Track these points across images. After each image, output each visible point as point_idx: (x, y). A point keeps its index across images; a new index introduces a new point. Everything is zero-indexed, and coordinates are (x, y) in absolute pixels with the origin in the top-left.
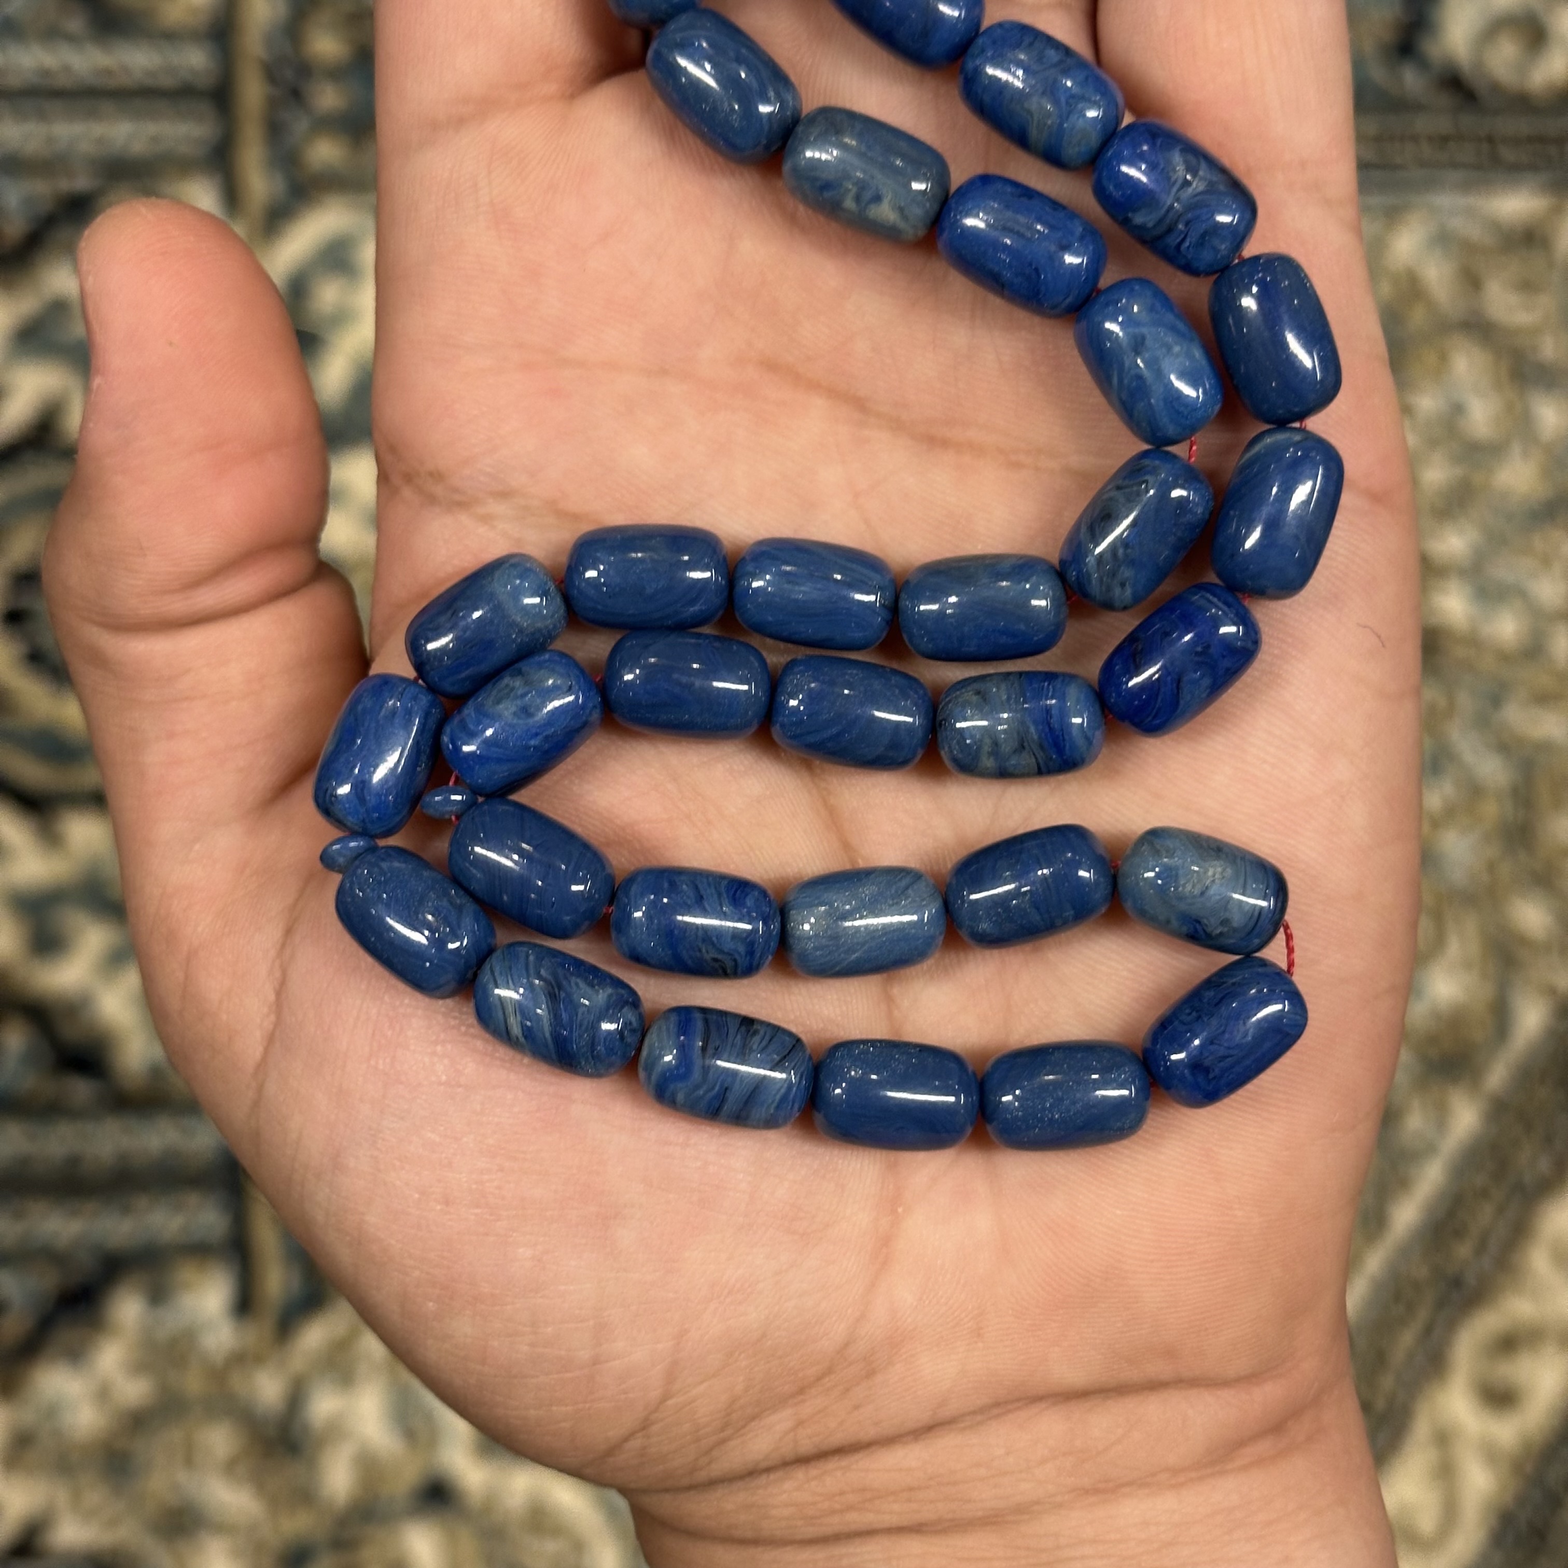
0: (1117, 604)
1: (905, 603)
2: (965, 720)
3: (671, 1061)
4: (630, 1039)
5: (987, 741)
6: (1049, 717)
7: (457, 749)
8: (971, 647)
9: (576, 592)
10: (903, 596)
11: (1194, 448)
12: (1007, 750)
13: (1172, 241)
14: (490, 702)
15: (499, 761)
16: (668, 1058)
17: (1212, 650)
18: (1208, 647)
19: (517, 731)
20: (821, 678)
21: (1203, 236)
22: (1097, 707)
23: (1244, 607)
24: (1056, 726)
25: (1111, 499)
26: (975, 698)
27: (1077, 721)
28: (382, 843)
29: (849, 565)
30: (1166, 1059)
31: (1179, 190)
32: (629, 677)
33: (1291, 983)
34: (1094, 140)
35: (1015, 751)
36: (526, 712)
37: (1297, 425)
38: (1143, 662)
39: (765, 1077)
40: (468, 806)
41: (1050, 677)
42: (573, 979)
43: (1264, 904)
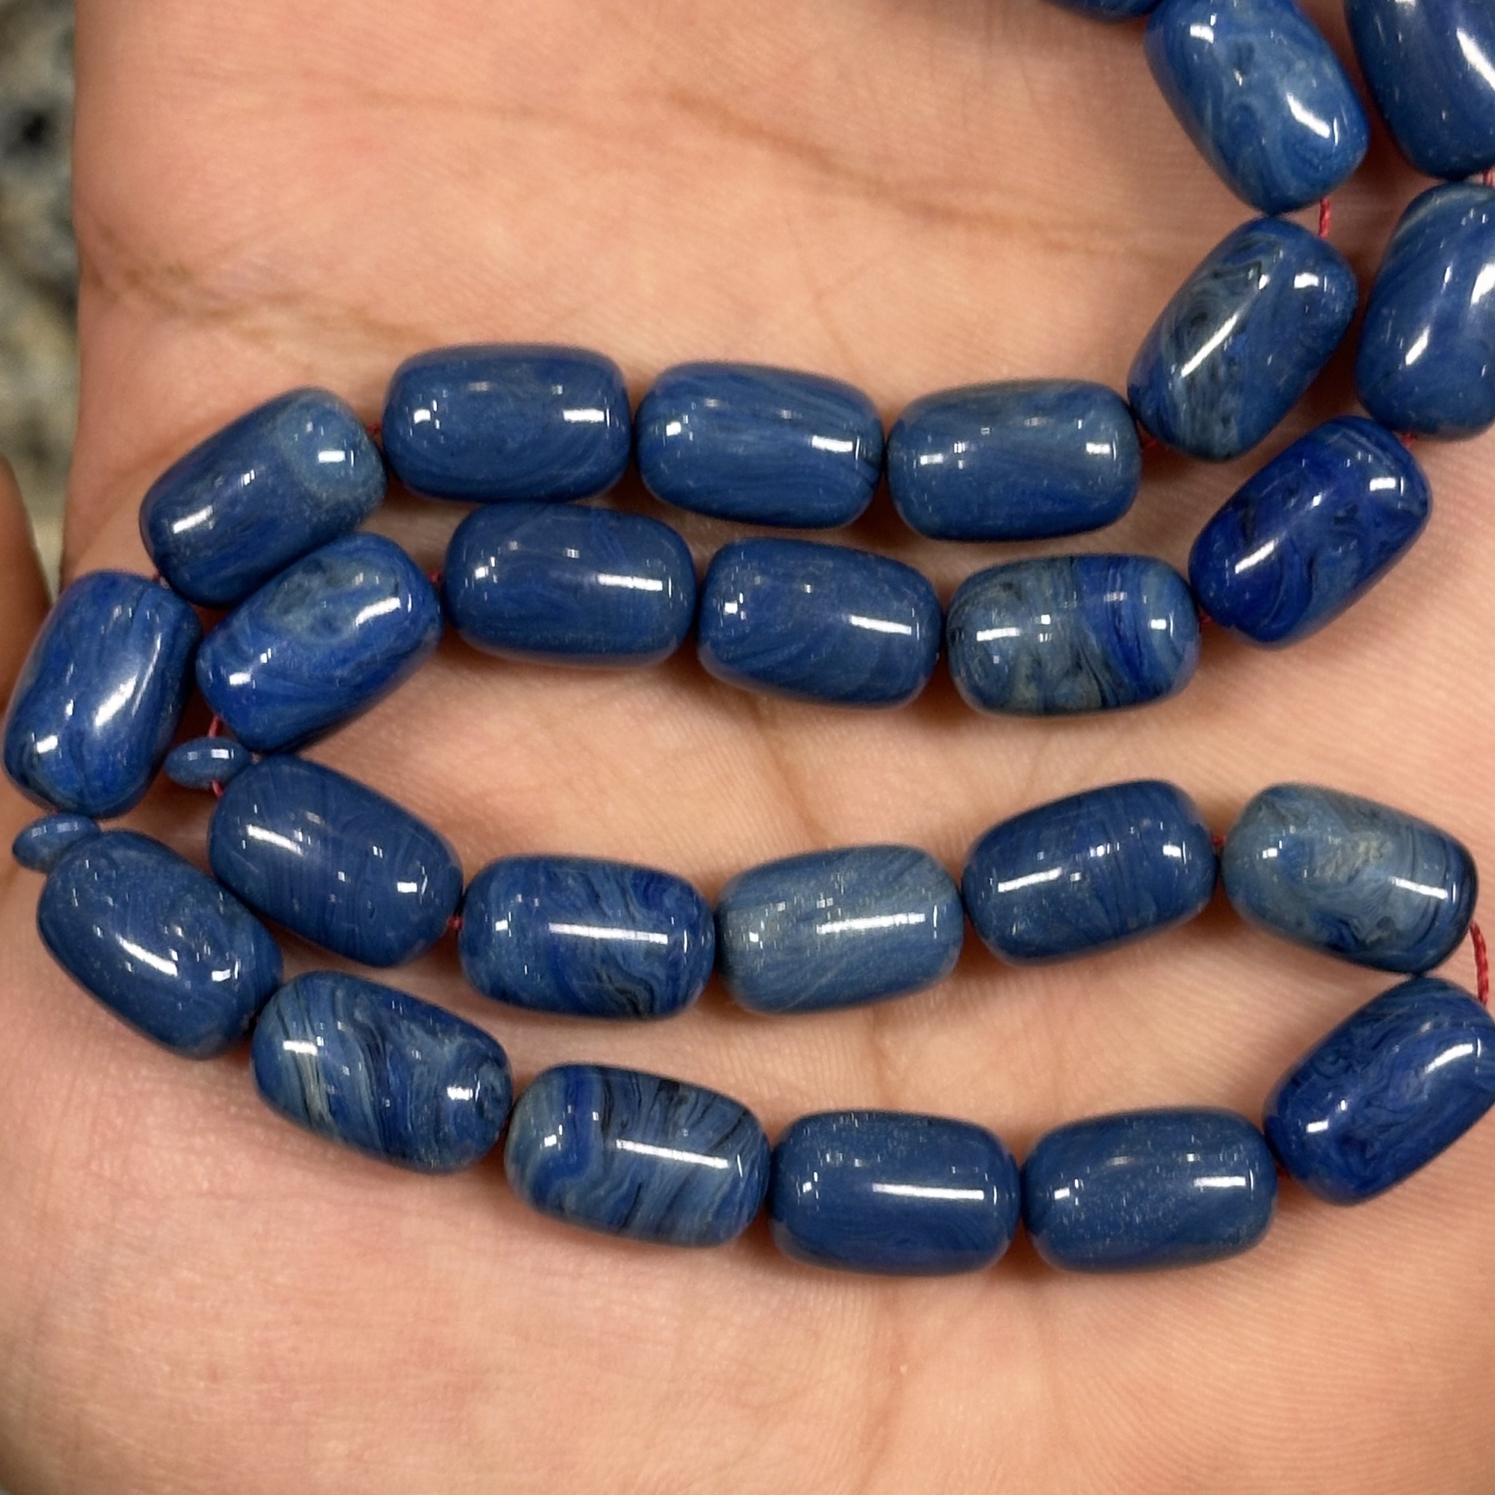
0: (1217, 450)
1: (897, 454)
2: (991, 627)
3: (555, 1146)
4: (495, 1114)
5: (1025, 659)
6: (1117, 622)
7: (222, 682)
8: (997, 519)
9: (399, 445)
10: (895, 444)
11: (1327, 215)
12: (1055, 672)
14: (273, 610)
15: (287, 699)
16: (550, 1141)
17: (1360, 515)
18: (1354, 509)
19: (315, 655)
20: (772, 571)
22: (1188, 605)
23: (1406, 452)
24: (1128, 634)
25: (1204, 292)
26: (1004, 596)
27: (1158, 624)
28: (105, 826)
29: (812, 399)
30: (1301, 1131)
32: (481, 572)
33: (1485, 1015)
35: (1067, 674)
36: (328, 625)
37: (1479, 179)
38: (1256, 534)
39: (698, 1166)
40: (238, 767)
41: (1116, 561)
42: (404, 1024)
43: (1441, 894)
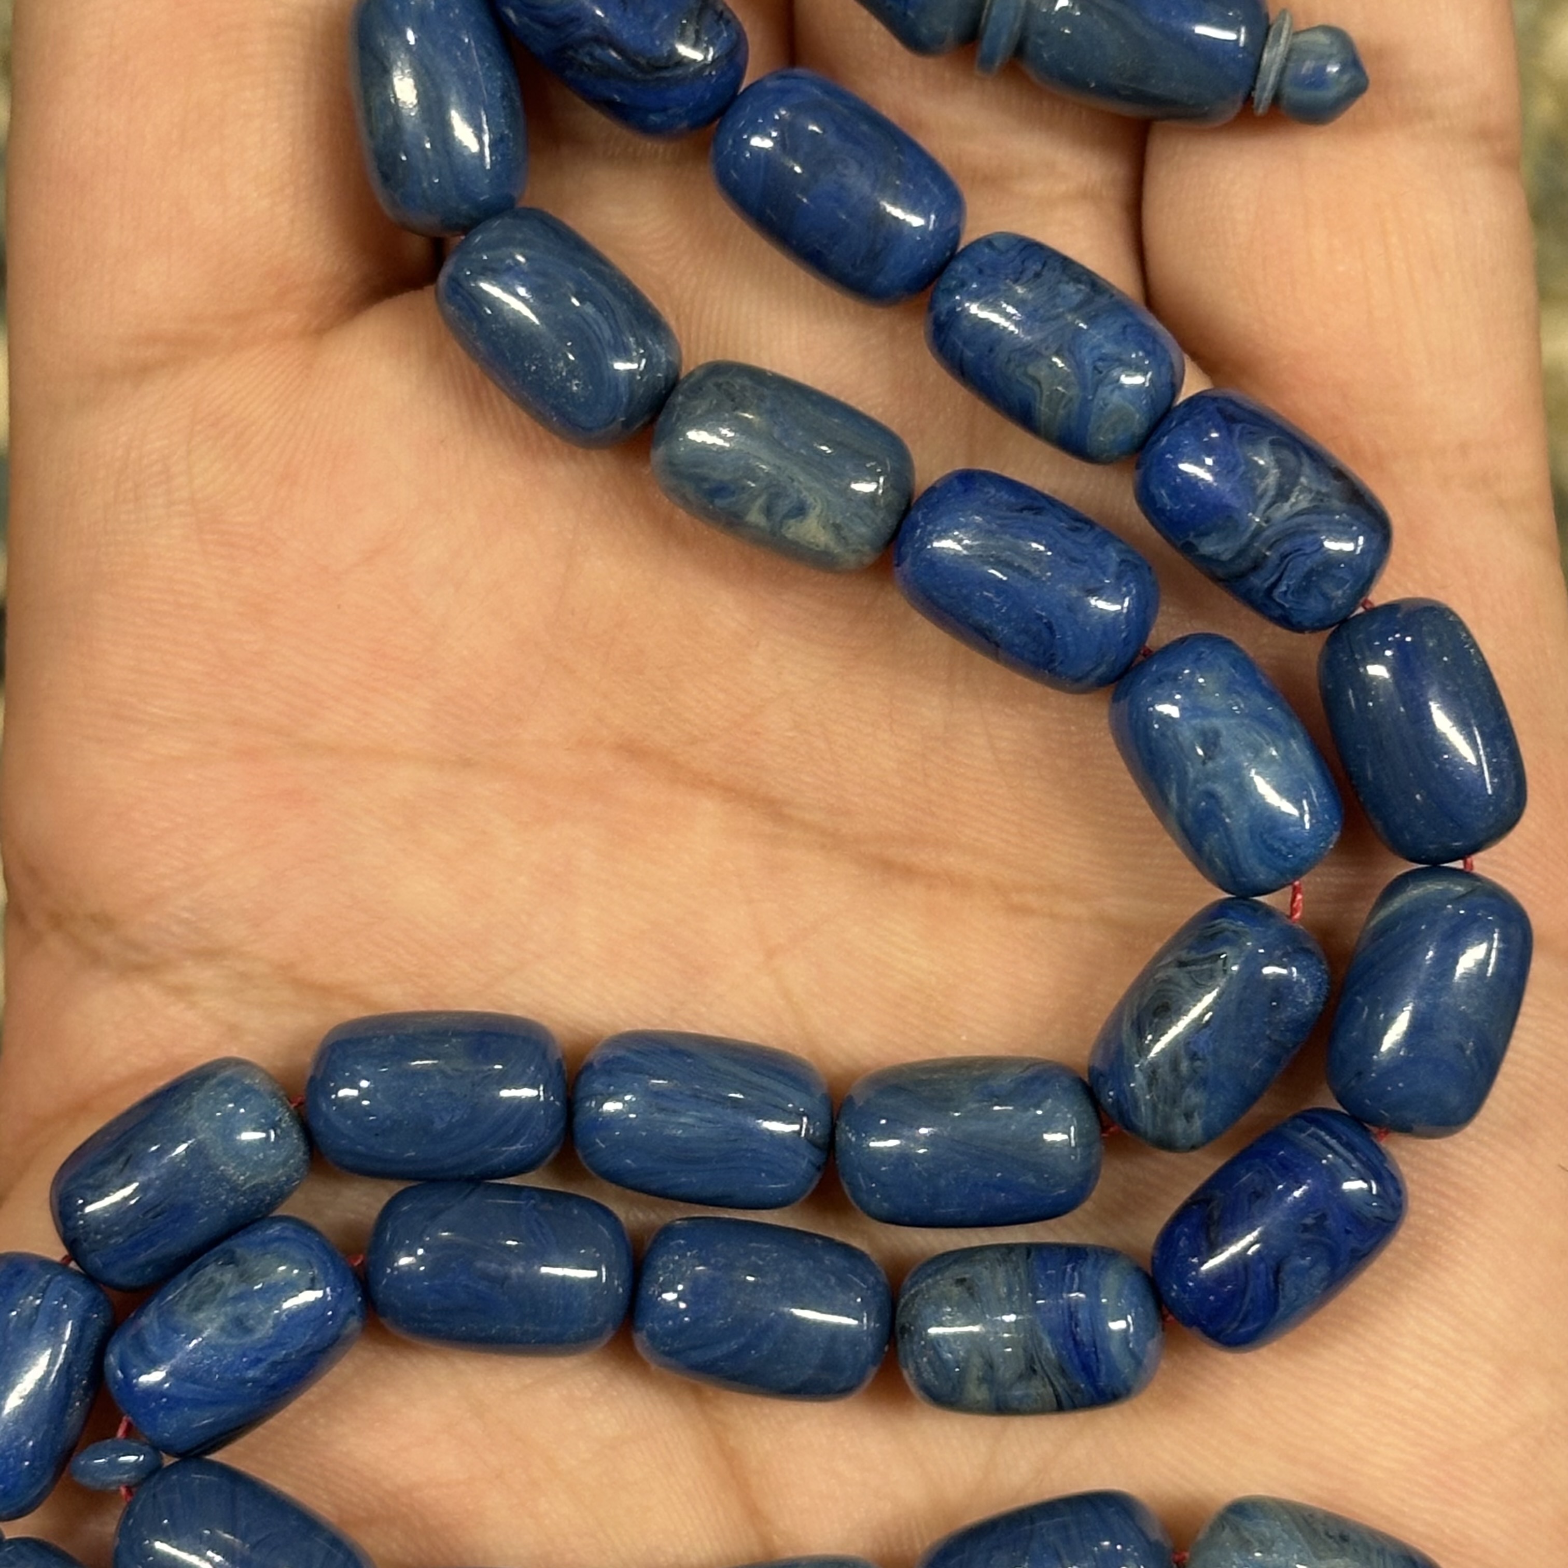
0: (1182, 1142)
1: (846, 1136)
5: (977, 1361)
6: (1073, 1325)
7: (128, 1383)
8: (949, 1209)
9: (321, 1123)
10: (842, 1125)
12: (1007, 1376)
13: (1259, 581)
14: (183, 1306)
15: (196, 1404)
17: (1329, 1223)
18: (1324, 1217)
19: (225, 1358)
20: (713, 1261)
21: (1308, 576)
23: (1379, 1150)
24: (1085, 1339)
25: (1169, 981)
26: (956, 1290)
27: (1117, 1326)
29: (755, 1078)
31: (1270, 506)
32: (406, 1261)
34: (1138, 421)
35: (1021, 1377)
40: (148, 1472)
41: (1076, 1254)
